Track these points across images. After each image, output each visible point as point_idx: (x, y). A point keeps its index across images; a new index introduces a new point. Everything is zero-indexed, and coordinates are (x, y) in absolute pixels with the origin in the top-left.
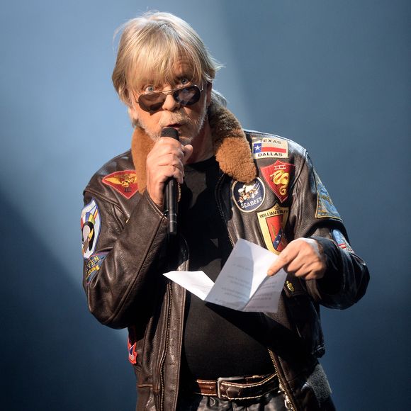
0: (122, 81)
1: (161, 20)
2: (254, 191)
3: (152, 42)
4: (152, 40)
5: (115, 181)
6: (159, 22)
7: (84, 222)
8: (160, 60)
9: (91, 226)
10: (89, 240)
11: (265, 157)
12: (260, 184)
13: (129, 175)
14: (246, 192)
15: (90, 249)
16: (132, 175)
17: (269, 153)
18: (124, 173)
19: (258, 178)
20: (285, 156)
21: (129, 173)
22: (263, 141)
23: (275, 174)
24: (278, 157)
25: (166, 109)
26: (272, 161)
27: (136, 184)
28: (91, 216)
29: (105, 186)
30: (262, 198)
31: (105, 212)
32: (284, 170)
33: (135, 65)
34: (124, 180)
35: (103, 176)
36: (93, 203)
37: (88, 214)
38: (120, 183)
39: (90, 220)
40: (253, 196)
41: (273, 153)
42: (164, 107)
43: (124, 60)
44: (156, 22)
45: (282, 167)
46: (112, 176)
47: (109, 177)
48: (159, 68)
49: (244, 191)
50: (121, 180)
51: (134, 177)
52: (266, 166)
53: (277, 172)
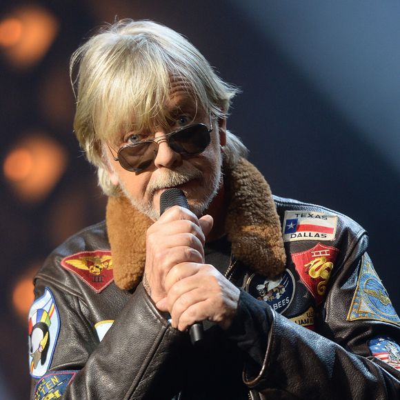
0: (89, 131)
1: (138, 33)
2: (280, 289)
3: (128, 68)
4: (129, 64)
5: (79, 264)
6: (136, 36)
7: (34, 323)
8: (143, 93)
9: (45, 329)
10: (41, 350)
11: (300, 238)
12: (290, 279)
13: (101, 257)
14: (269, 289)
15: (43, 363)
16: (106, 258)
17: (307, 233)
18: (94, 255)
19: (288, 270)
20: (331, 237)
21: (102, 254)
22: (299, 216)
23: (312, 263)
24: (320, 239)
25: (161, 166)
26: (309, 245)
27: (111, 270)
28: (45, 314)
29: (67, 271)
30: (290, 299)
31: (65, 308)
32: (327, 257)
33: (105, 106)
34: (93, 264)
35: (63, 257)
36: (48, 295)
37: (40, 312)
38: (86, 268)
39: (43, 320)
40: (278, 296)
41: (313, 234)
42: (156, 162)
43: (89, 99)
44: (131, 37)
45: (324, 253)
46: (76, 258)
47: (72, 258)
48: (143, 106)
49: (266, 289)
50: (89, 264)
51: (108, 261)
52: (300, 251)
53: (316, 260)
